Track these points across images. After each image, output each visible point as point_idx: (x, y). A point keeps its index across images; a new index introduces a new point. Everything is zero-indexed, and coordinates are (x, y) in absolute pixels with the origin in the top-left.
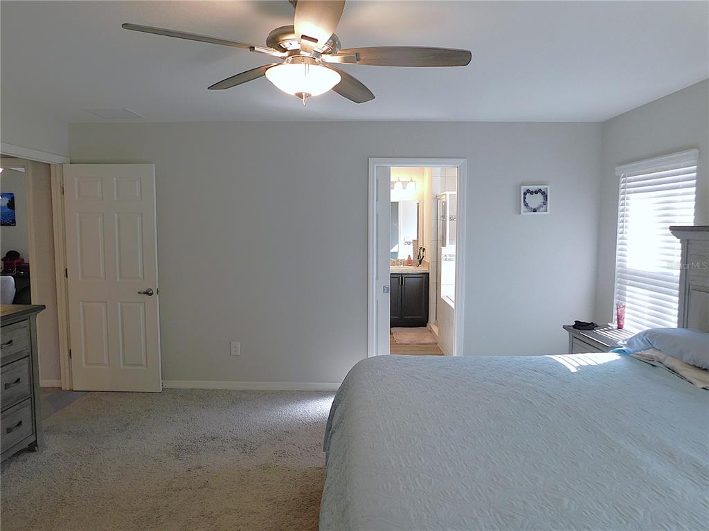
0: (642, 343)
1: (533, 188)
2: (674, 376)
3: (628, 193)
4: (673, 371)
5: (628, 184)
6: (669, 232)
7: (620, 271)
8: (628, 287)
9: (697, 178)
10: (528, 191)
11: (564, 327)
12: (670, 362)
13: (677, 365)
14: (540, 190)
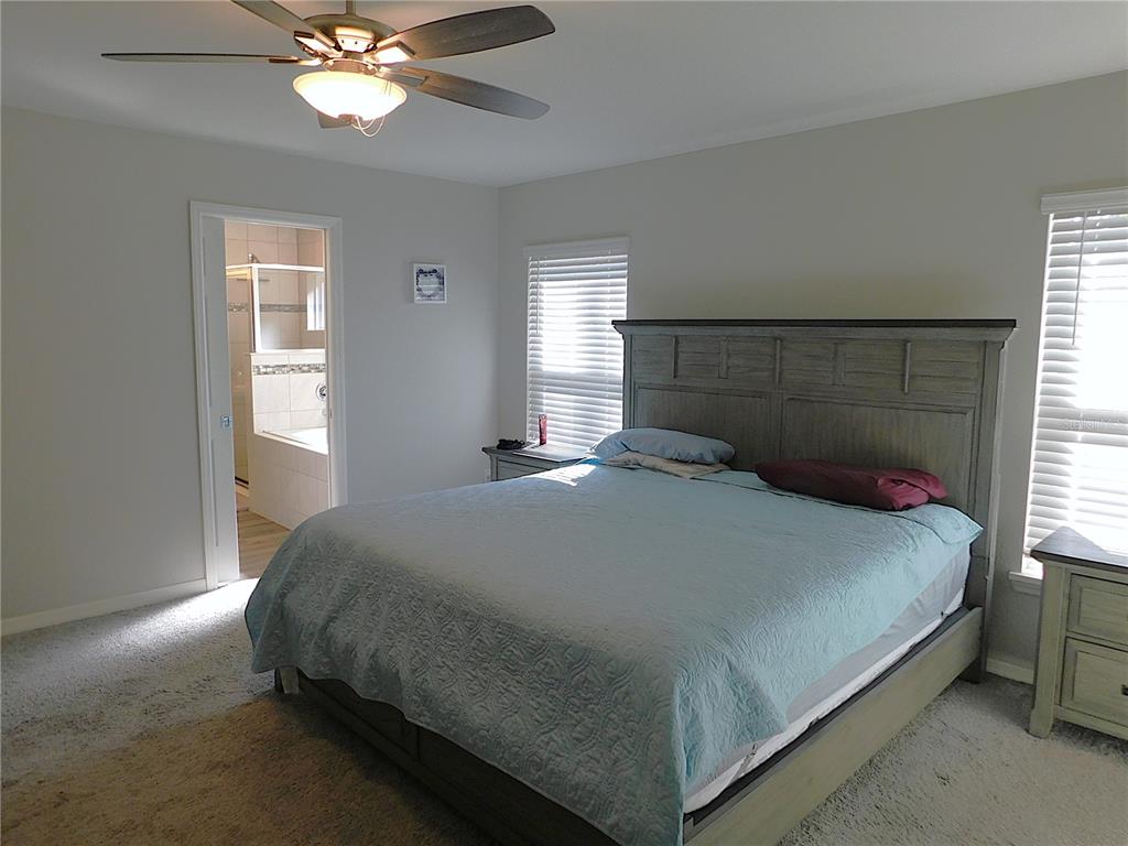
0: (614, 447)
1: (427, 268)
2: (659, 473)
3: (543, 280)
4: (653, 469)
5: (541, 269)
6: (612, 327)
7: (532, 376)
8: (545, 394)
9: (628, 268)
10: (421, 271)
11: (483, 449)
12: (649, 461)
13: (660, 463)
14: (435, 271)
